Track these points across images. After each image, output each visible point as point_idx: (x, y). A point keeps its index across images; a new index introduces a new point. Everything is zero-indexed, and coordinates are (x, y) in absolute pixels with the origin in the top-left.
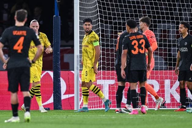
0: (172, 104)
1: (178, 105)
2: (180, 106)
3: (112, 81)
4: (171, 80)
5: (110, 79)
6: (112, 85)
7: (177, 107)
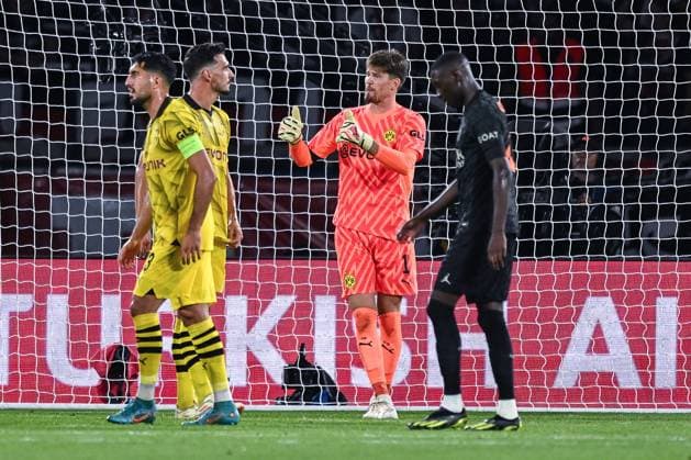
0: (254, 390)
1: (276, 394)
2: (283, 399)
3: (21, 297)
4: (249, 297)
5: (14, 292)
6: (22, 315)
7: (271, 403)
